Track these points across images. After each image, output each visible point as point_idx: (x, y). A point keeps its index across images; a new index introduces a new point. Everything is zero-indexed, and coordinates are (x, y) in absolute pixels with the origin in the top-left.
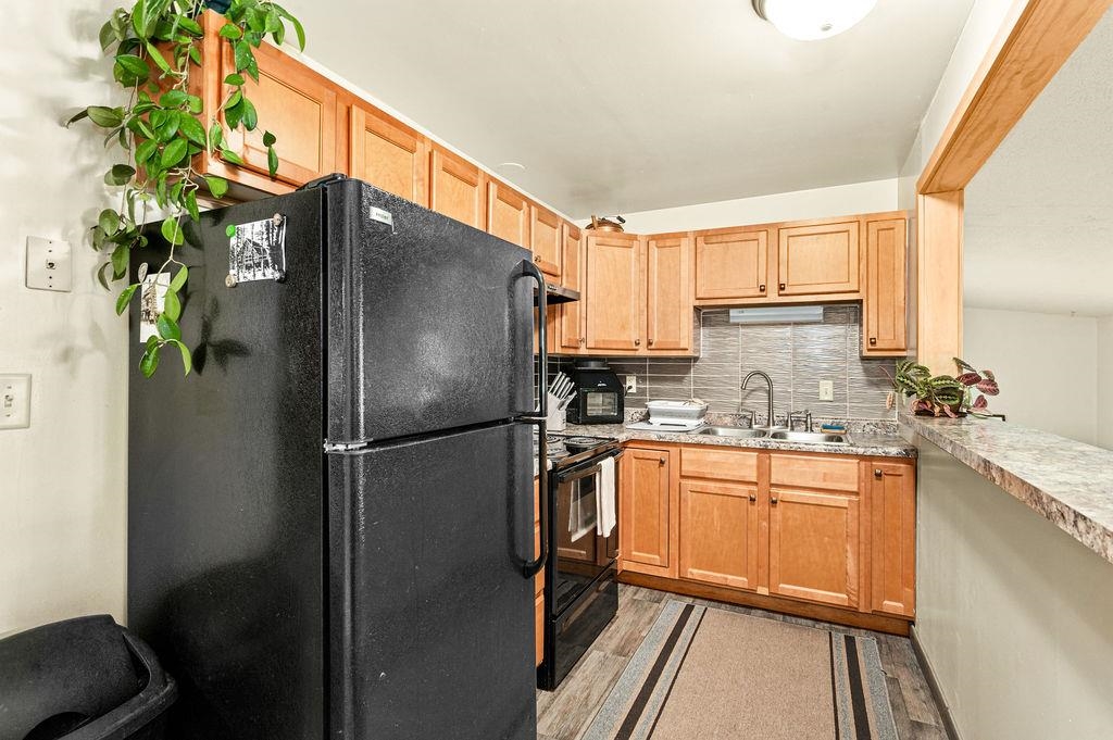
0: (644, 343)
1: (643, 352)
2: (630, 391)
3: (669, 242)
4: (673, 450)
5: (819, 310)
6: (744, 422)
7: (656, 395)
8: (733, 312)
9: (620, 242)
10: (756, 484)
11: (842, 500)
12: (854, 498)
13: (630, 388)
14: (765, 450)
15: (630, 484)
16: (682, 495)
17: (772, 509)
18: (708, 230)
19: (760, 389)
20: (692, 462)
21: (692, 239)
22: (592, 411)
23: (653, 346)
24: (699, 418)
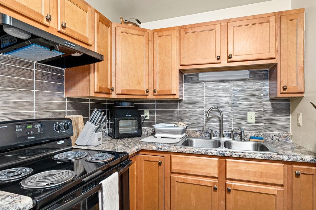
0: (151, 92)
1: (151, 96)
2: (147, 118)
3: (165, 33)
4: (166, 156)
5: (247, 72)
6: (207, 135)
7: (160, 121)
8: (200, 75)
9: (136, 32)
10: (217, 178)
11: (273, 189)
12: (280, 188)
13: (146, 116)
14: (223, 157)
15: (141, 176)
16: (172, 184)
17: (227, 195)
18: (187, 25)
19: (215, 116)
20: (178, 164)
21: (178, 31)
22: (122, 130)
23: (156, 93)
24: (182, 134)
